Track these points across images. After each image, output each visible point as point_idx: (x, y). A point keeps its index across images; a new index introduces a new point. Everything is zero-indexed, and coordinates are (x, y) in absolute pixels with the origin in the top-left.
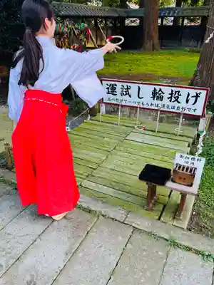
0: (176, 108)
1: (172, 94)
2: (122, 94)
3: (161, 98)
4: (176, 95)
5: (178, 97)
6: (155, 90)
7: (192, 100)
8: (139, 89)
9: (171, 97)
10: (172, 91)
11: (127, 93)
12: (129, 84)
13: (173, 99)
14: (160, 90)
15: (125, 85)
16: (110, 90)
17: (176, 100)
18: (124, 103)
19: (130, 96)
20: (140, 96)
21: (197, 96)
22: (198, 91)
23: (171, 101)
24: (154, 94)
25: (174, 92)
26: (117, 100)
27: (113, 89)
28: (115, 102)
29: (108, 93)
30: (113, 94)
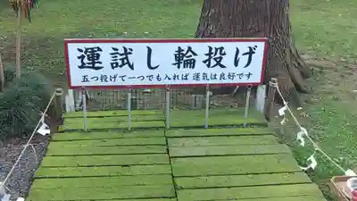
0: (218, 77)
1: (209, 54)
2: (115, 65)
3: (192, 63)
4: (218, 55)
5: (221, 58)
6: (180, 50)
7: (243, 60)
9: (209, 60)
10: (211, 48)
11: (126, 62)
12: (128, 45)
13: (213, 62)
14: (190, 49)
15: (120, 46)
16: (86, 60)
17: (219, 63)
18: (119, 82)
19: (132, 67)
20: (153, 65)
21: (251, 52)
22: (252, 44)
23: (209, 66)
24: (179, 57)
25: (213, 51)
26: (104, 78)
27: (92, 59)
28: (99, 83)
29: (82, 66)
30: (93, 67)
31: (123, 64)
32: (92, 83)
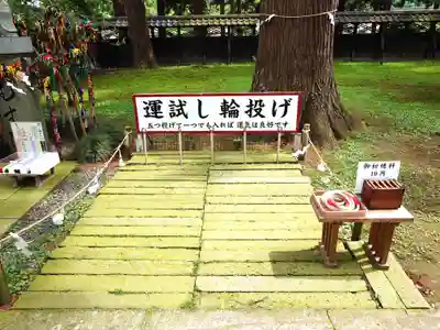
0: (259, 125)
1: (251, 105)
2: (172, 115)
3: (235, 114)
4: (258, 107)
5: (260, 109)
6: (225, 102)
7: (280, 111)
8: (200, 103)
9: (250, 111)
10: (251, 101)
11: (181, 112)
12: (182, 99)
13: (254, 113)
14: (233, 101)
15: (176, 99)
16: (150, 111)
17: (258, 114)
18: (176, 128)
19: (186, 117)
20: (203, 115)
21: (286, 104)
22: (287, 97)
23: (250, 116)
24: (225, 108)
25: (254, 103)
26: (164, 125)
27: (155, 109)
28: (161, 129)
29: (148, 116)
30: (156, 117)
31: (179, 114)
32: (156, 129)
